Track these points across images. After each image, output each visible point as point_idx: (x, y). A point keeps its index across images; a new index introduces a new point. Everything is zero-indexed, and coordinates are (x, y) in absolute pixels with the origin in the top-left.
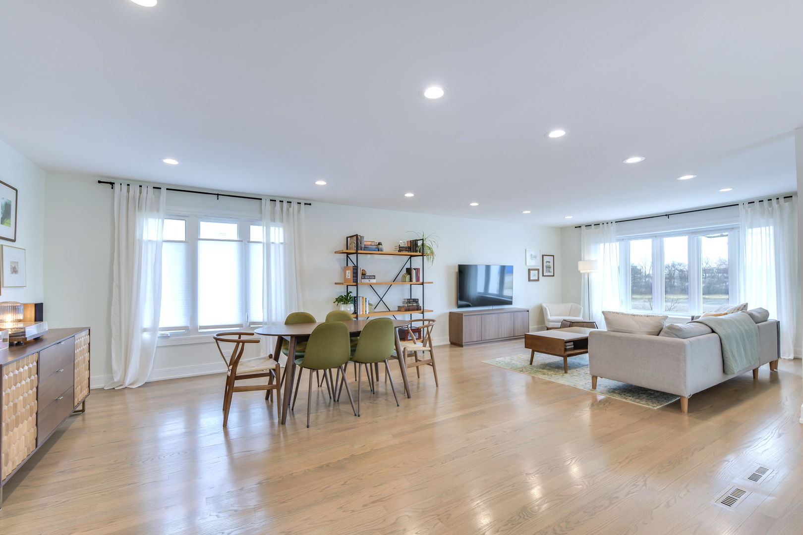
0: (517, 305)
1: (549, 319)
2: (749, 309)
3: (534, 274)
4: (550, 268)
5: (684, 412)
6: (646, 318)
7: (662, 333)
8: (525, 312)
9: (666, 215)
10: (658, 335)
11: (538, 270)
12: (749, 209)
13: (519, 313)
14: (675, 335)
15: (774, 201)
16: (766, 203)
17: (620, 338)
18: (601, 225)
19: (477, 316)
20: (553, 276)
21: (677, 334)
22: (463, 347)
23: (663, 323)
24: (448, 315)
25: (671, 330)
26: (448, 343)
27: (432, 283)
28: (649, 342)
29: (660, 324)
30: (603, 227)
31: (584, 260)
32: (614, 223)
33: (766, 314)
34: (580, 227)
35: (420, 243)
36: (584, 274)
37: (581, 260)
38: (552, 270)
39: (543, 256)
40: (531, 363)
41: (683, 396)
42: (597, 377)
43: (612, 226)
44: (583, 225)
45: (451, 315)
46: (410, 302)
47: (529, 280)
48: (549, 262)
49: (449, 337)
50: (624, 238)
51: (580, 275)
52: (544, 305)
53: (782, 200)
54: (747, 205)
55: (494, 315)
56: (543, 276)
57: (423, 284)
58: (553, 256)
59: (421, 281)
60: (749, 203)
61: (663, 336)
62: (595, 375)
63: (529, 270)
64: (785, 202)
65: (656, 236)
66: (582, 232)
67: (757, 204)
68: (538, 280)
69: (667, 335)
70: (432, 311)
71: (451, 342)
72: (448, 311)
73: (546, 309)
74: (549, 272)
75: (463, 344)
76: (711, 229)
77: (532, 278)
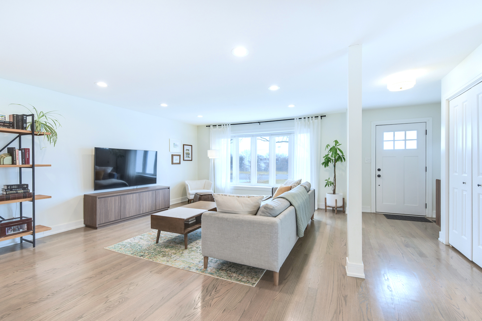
0: (160, 183)
1: (189, 193)
2: (302, 182)
3: (176, 159)
4: (189, 154)
5: (276, 286)
6: (248, 198)
7: (259, 212)
8: (166, 189)
9: (259, 122)
10: (256, 214)
11: (180, 156)
12: (299, 122)
13: (161, 191)
14: (270, 214)
15: (310, 118)
16: (307, 119)
17: (226, 219)
18: (222, 125)
19: (115, 197)
20: (192, 160)
21: (271, 213)
22: (97, 229)
23: (260, 203)
24: (83, 197)
25: (266, 209)
26: (83, 225)
27: (50, 166)
28: (250, 223)
29: (258, 204)
30: (224, 127)
31: (212, 150)
32: (230, 125)
33: (310, 186)
34: (209, 126)
35: (29, 120)
36: (211, 159)
37: (210, 150)
38: (190, 156)
39: (184, 145)
40: (157, 242)
41: (276, 271)
42: (208, 257)
43: (229, 127)
44: (211, 125)
45: (86, 197)
46: (11, 190)
47: (173, 163)
48: (188, 150)
49: (83, 220)
50: (235, 136)
51: (209, 160)
52: (187, 182)
53: (314, 118)
54: (298, 120)
55: (135, 195)
56: (184, 160)
57: (33, 167)
58: (192, 146)
59: (31, 163)
60: (299, 119)
61: (261, 215)
62: (206, 255)
63: (172, 156)
64: (315, 120)
65: (253, 136)
66: (211, 130)
67: (303, 119)
68: (180, 163)
69: (263, 214)
70: (50, 197)
71: (86, 225)
72: (82, 194)
73: (187, 185)
74: (189, 157)
75: (97, 226)
76: (281, 133)
77: (174, 162)
